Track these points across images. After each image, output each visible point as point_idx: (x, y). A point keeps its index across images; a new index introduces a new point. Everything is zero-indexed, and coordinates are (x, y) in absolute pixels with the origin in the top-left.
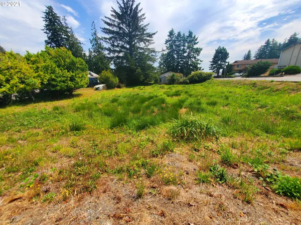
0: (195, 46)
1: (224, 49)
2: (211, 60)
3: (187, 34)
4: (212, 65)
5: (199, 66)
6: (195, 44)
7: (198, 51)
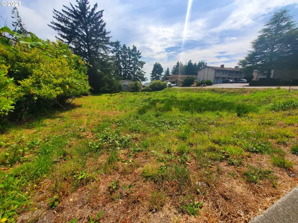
0: (139, 60)
1: (160, 65)
2: (151, 73)
3: (131, 48)
4: (151, 76)
5: (145, 77)
6: (139, 57)
7: (142, 64)
